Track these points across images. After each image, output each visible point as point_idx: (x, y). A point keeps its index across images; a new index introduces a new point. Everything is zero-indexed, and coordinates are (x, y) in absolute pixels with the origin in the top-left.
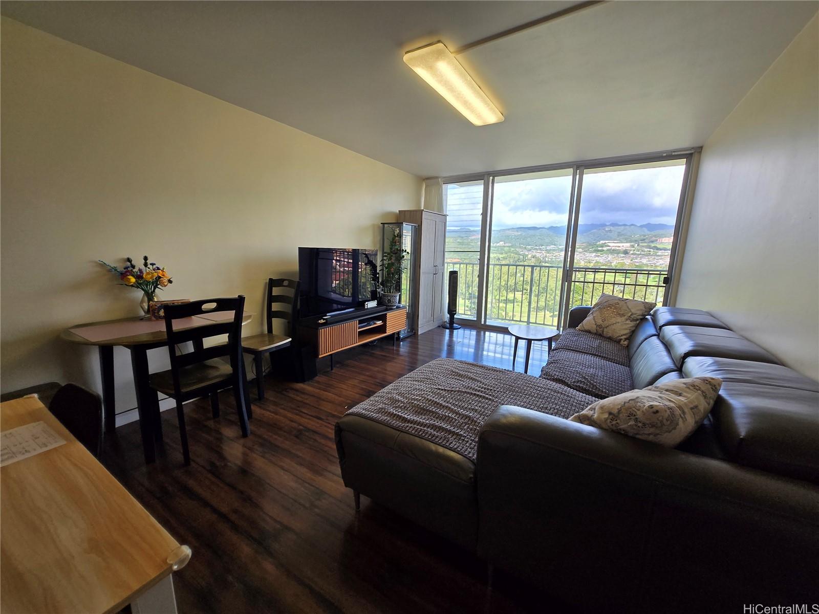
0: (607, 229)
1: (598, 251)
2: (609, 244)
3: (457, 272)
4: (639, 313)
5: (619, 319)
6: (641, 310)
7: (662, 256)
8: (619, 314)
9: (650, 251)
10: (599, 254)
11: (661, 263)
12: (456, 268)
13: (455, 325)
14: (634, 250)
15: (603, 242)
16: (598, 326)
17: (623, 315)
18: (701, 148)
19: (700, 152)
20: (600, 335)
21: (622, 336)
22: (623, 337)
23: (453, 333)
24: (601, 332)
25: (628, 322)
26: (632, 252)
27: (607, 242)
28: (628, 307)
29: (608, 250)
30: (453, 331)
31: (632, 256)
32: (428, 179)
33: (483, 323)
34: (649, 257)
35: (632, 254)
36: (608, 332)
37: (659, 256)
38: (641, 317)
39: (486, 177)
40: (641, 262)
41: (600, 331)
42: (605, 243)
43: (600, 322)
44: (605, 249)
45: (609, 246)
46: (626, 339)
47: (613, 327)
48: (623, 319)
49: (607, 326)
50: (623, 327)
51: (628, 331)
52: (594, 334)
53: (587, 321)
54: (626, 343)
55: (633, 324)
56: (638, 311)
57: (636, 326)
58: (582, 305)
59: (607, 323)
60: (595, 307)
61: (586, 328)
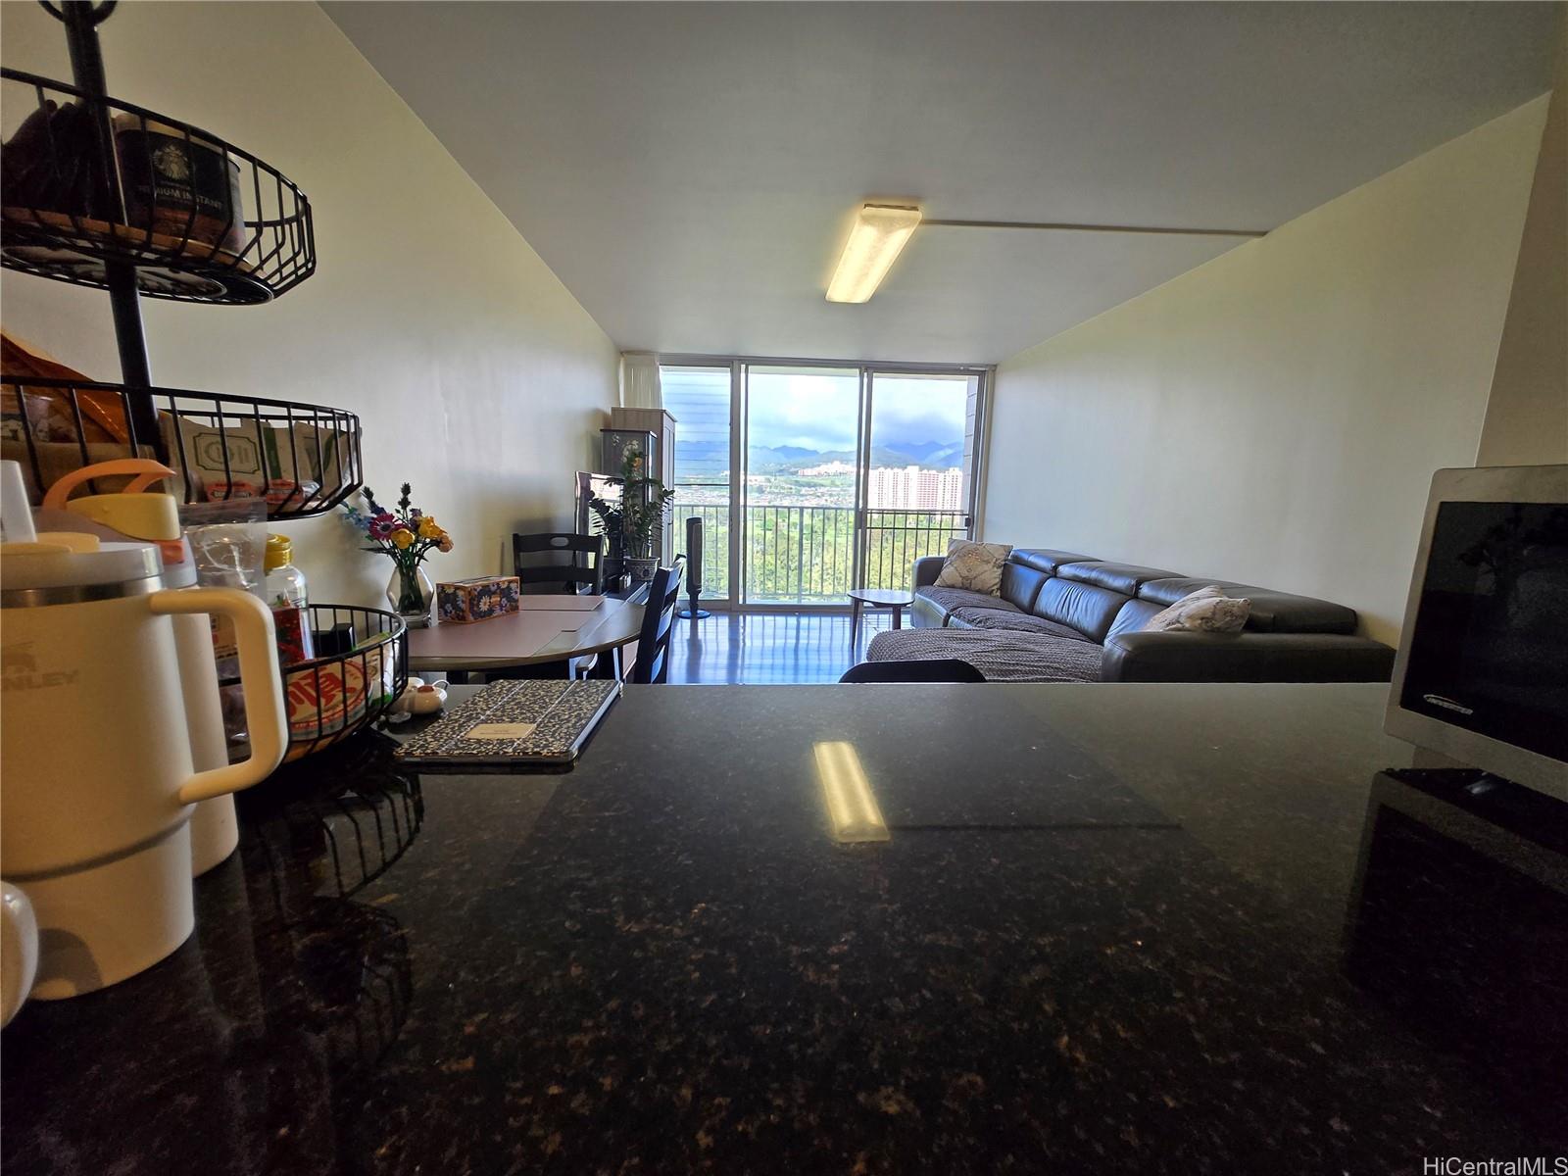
3: (700, 519)
4: (1003, 557)
5: (986, 567)
6: (1003, 554)
8: (983, 561)
12: (698, 513)
13: (699, 611)
16: (963, 578)
17: (988, 562)
18: (995, 366)
19: (994, 371)
20: (967, 589)
21: (993, 586)
22: (995, 587)
23: (697, 626)
24: (968, 585)
25: (995, 570)
28: (990, 552)
30: (697, 623)
32: (629, 352)
33: (741, 602)
36: (977, 584)
38: (1004, 563)
39: (736, 363)
41: (967, 583)
43: (965, 573)
46: (998, 589)
47: (982, 577)
48: (990, 566)
49: (975, 578)
50: (992, 577)
51: (998, 580)
52: (961, 588)
53: (948, 573)
54: (998, 594)
55: (1000, 571)
56: (1000, 556)
57: (1003, 574)
58: (930, 556)
59: (973, 573)
60: (948, 557)
61: (949, 583)
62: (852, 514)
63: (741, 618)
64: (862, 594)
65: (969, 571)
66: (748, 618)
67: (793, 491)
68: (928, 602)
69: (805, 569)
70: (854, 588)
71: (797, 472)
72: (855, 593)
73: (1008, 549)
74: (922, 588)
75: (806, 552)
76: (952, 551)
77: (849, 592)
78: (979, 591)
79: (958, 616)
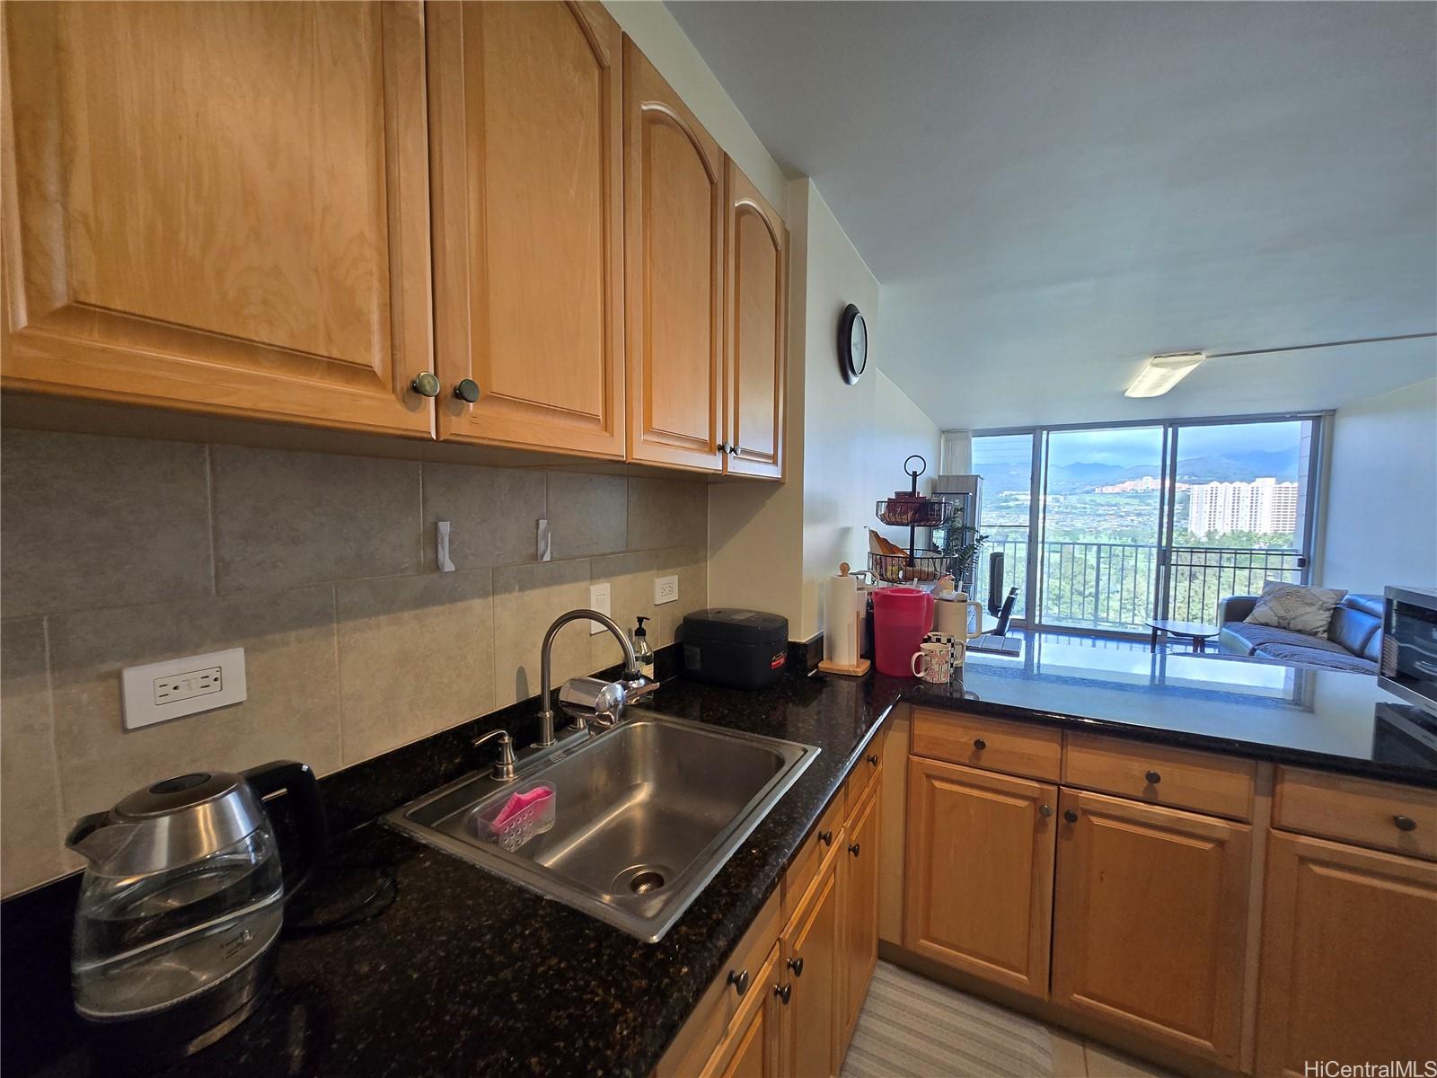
0: (1012, 473)
1: (1002, 508)
2: (1017, 497)
3: (1001, 554)
4: (1333, 601)
5: (1309, 609)
6: (1333, 598)
7: (1104, 515)
8: (1307, 604)
9: (1085, 508)
10: (1004, 514)
11: (1105, 527)
14: (1059, 507)
15: (1009, 493)
16: (1280, 617)
17: (1312, 604)
18: (1334, 410)
19: (1333, 415)
20: (1284, 628)
21: (1318, 627)
22: (1321, 629)
24: (1285, 625)
25: (1321, 612)
26: (1056, 510)
27: (1013, 493)
28: (1314, 595)
29: (1017, 506)
31: (1057, 516)
32: (949, 432)
33: (1037, 621)
34: (1086, 518)
35: (1057, 513)
36: (1297, 625)
37: (1100, 515)
38: (1334, 606)
39: (1038, 430)
40: (1073, 525)
41: (1284, 623)
42: (1011, 495)
43: (1282, 613)
44: (1011, 504)
45: (1017, 500)
46: (1324, 631)
47: (1304, 618)
48: (1314, 608)
49: (1294, 619)
50: (1319, 619)
51: (1325, 623)
52: (1277, 627)
53: (1259, 613)
54: (1325, 635)
55: (1328, 614)
56: (1330, 602)
57: (1333, 617)
58: (1237, 594)
59: (1292, 614)
60: (1262, 597)
61: (1262, 621)
62: (1154, 551)
63: (1037, 635)
64: (1164, 625)
65: (1287, 611)
66: (1043, 636)
67: (1088, 511)
68: (1235, 637)
69: (1102, 597)
70: (1155, 618)
71: (1094, 490)
72: (1156, 624)
73: (1342, 594)
74: (1229, 623)
75: (1104, 578)
76: (1266, 593)
77: (1151, 622)
78: (1299, 631)
79: (1265, 650)
